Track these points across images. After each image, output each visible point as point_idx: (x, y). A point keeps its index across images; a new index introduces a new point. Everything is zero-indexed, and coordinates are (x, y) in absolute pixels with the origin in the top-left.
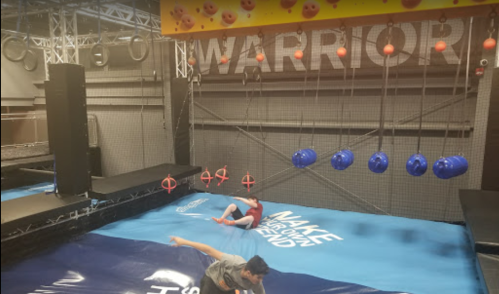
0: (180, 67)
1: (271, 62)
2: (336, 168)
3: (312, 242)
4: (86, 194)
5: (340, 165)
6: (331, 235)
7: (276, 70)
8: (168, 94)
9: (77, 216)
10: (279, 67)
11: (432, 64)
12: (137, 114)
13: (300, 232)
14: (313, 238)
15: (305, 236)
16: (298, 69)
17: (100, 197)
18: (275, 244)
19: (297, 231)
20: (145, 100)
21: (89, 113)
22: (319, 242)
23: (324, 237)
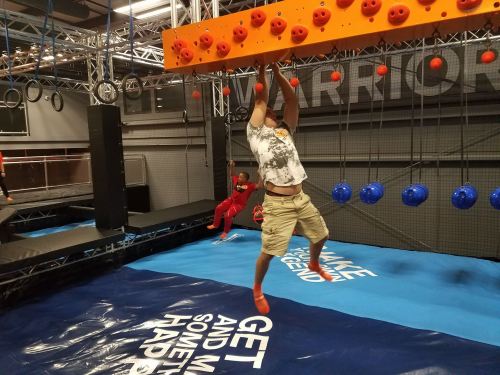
0: (218, 107)
1: (309, 98)
2: (366, 202)
3: (343, 277)
4: (123, 228)
5: (370, 198)
6: (365, 271)
7: (314, 105)
8: (209, 134)
9: (113, 250)
10: (316, 103)
11: (477, 91)
12: (182, 153)
13: (332, 267)
14: (345, 274)
15: (337, 272)
16: (335, 103)
17: (137, 231)
18: (304, 278)
19: (329, 266)
20: (189, 140)
21: (125, 153)
22: (350, 278)
23: (356, 273)
